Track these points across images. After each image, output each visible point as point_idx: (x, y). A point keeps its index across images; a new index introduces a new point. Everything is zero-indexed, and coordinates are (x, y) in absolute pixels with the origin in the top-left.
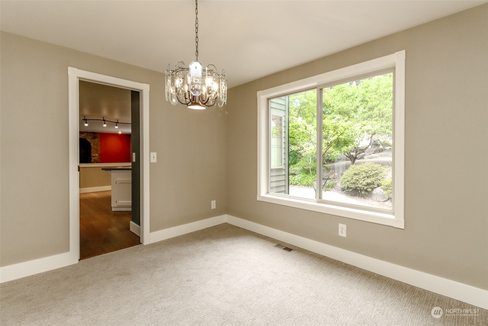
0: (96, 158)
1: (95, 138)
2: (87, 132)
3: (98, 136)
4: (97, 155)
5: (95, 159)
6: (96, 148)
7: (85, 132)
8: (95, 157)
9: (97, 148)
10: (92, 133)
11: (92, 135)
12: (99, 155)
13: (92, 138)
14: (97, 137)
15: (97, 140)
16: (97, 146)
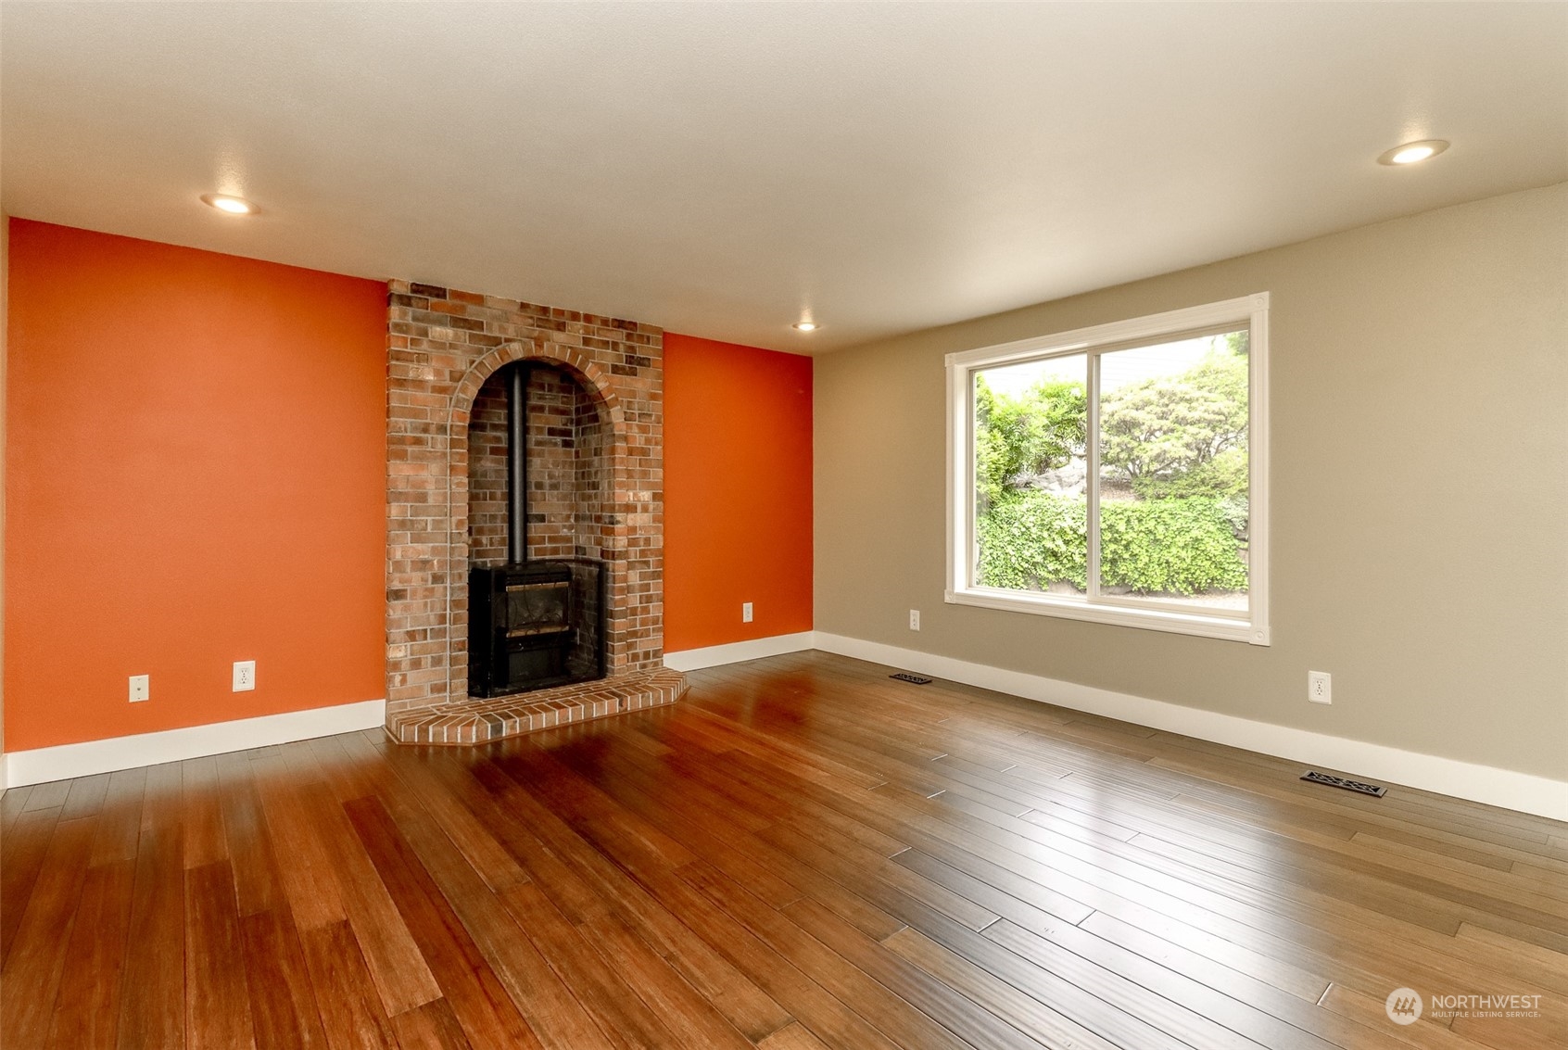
0: (638, 519)
1: (633, 364)
2: (588, 318)
3: (650, 350)
4: (646, 496)
5: (633, 530)
6: (639, 440)
7: (575, 316)
8: (630, 508)
9: (648, 441)
10: (620, 324)
11: (615, 345)
12: (655, 497)
13: (616, 369)
14: (643, 362)
15: (644, 383)
16: (644, 430)
